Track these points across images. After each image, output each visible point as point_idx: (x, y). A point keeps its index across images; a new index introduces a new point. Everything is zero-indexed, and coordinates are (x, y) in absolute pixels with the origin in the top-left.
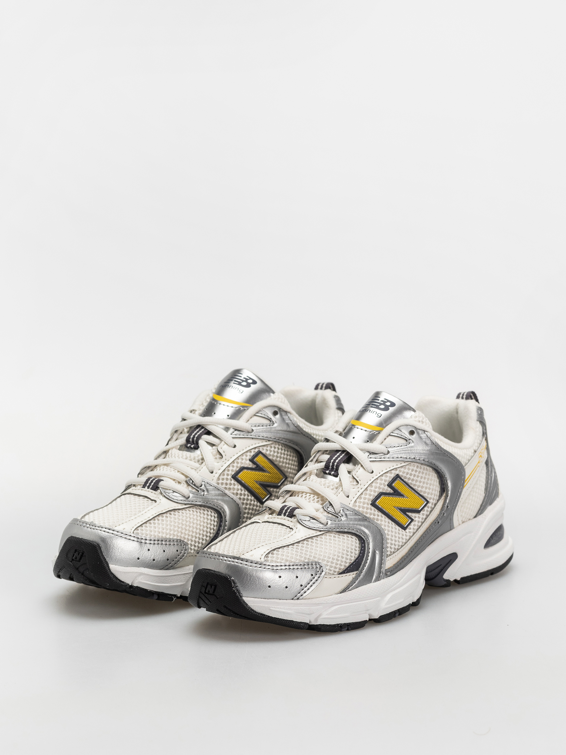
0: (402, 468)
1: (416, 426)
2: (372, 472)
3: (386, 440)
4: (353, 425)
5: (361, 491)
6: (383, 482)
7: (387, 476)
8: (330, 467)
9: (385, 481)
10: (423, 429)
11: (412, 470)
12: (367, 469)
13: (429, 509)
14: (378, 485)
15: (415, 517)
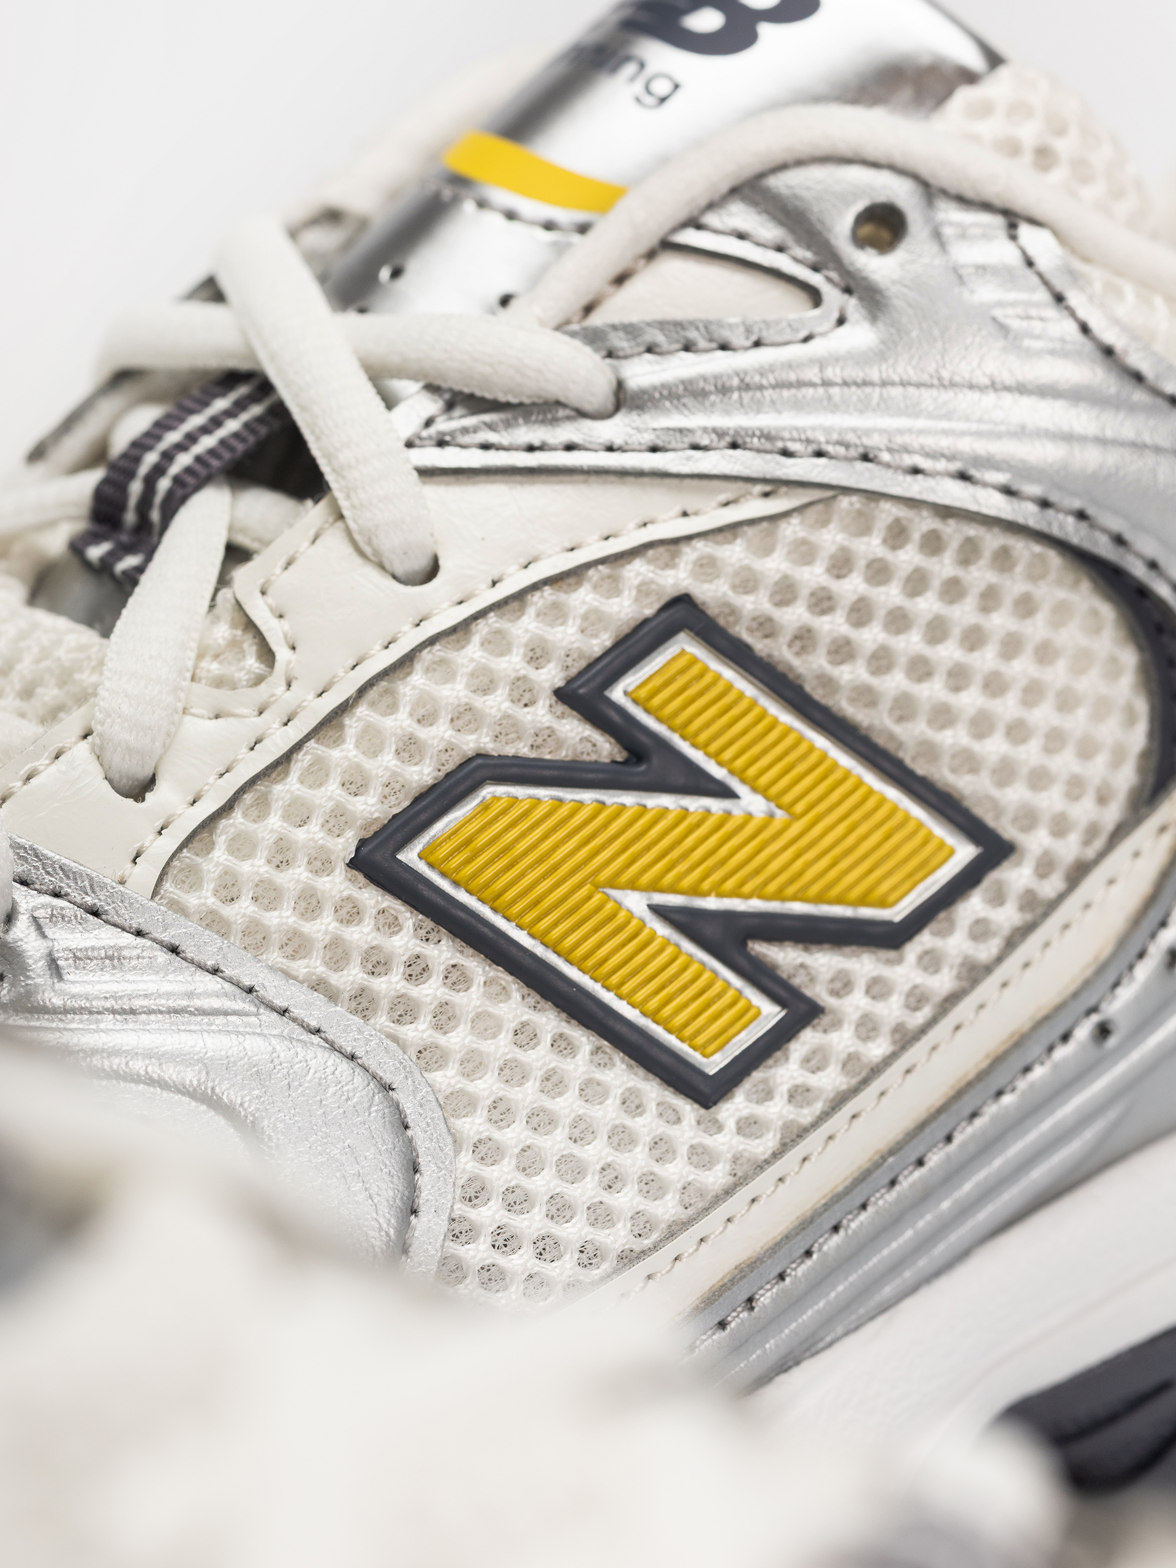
0: (735, 537)
1: (925, 172)
2: (432, 571)
3: (632, 288)
4: (460, 182)
5: (279, 741)
6: (513, 663)
7: (556, 614)
8: (130, 517)
9: (537, 655)
10: (997, 202)
11: (841, 565)
12: (369, 543)
13: (1008, 916)
14: (455, 692)
15: (843, 985)
